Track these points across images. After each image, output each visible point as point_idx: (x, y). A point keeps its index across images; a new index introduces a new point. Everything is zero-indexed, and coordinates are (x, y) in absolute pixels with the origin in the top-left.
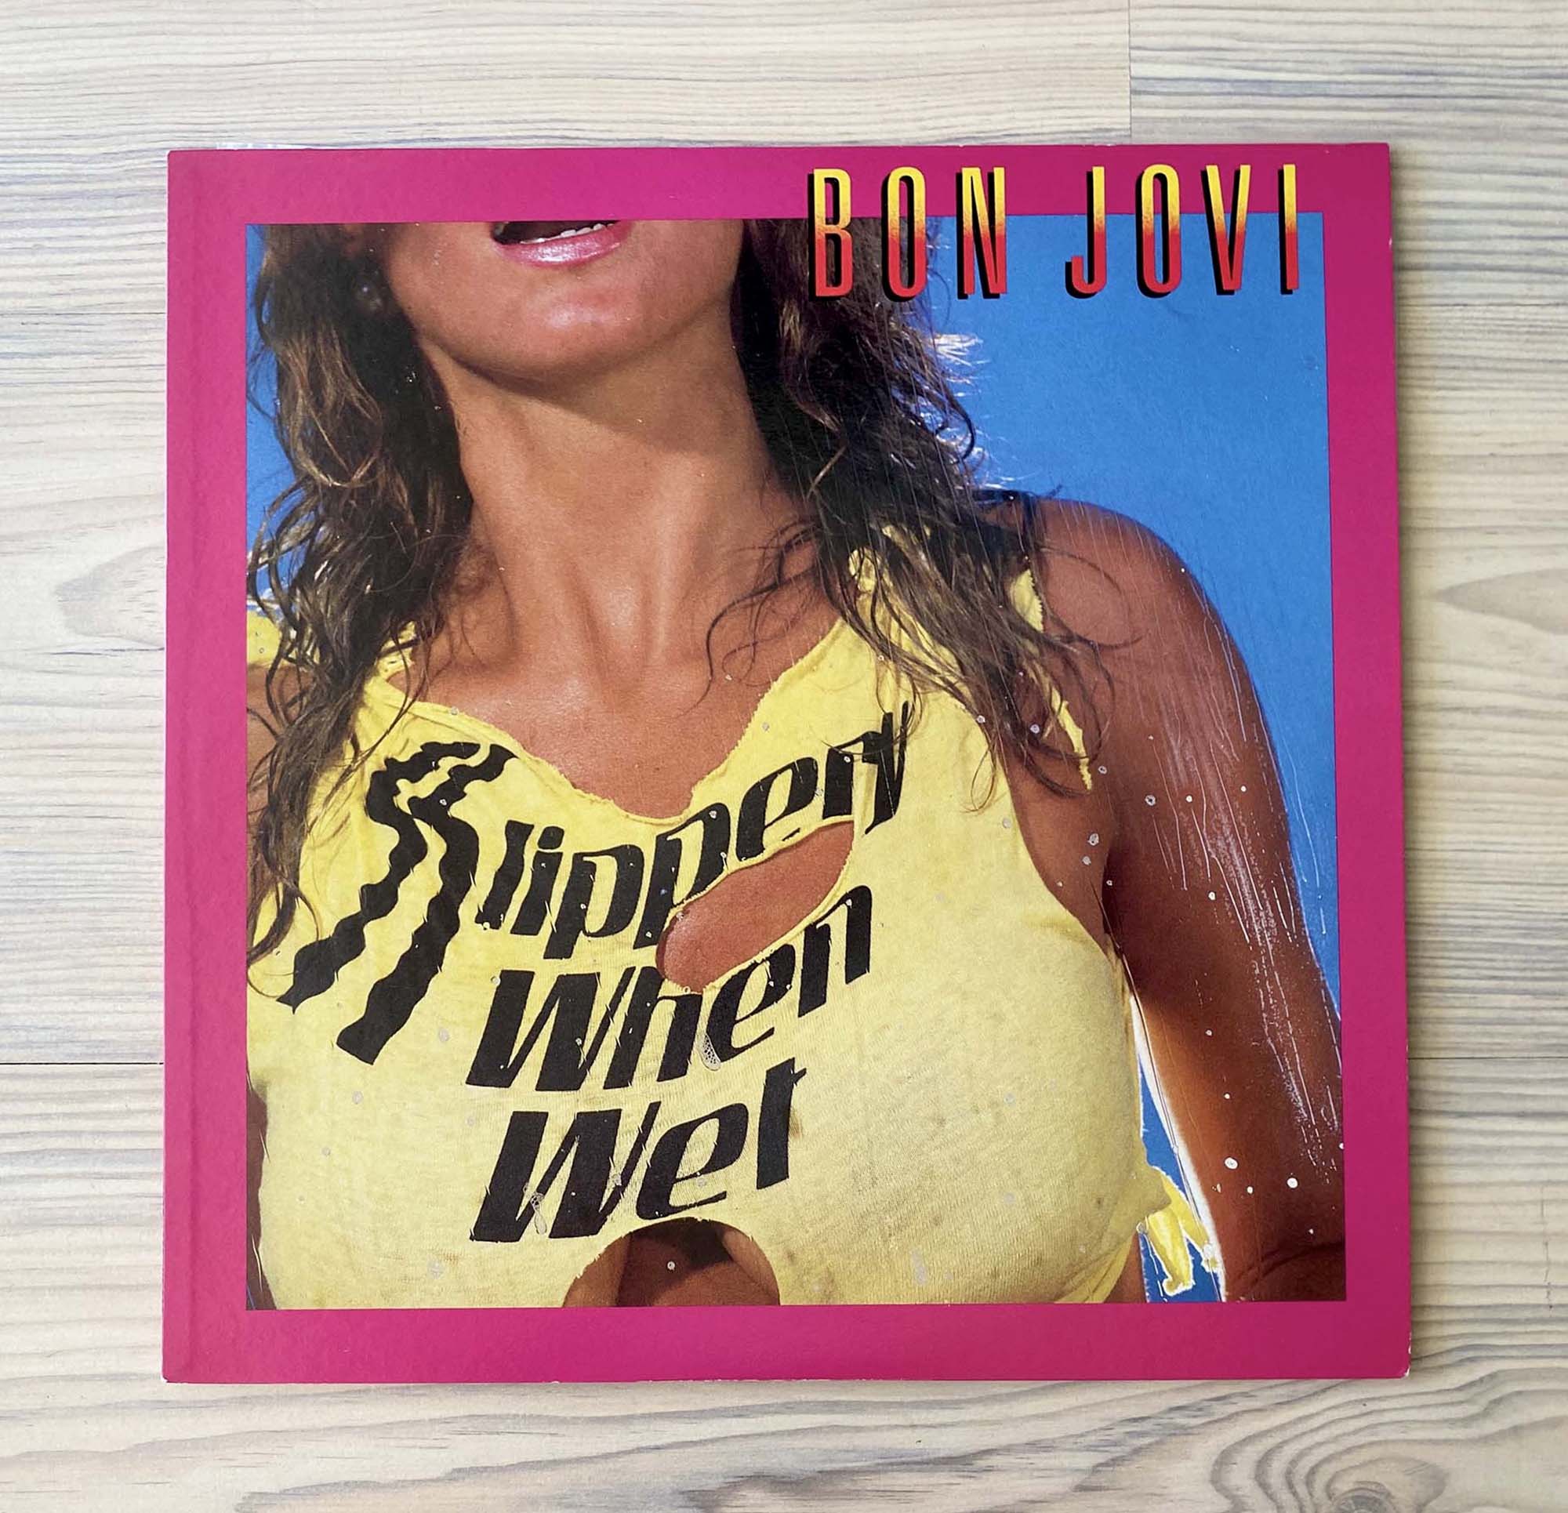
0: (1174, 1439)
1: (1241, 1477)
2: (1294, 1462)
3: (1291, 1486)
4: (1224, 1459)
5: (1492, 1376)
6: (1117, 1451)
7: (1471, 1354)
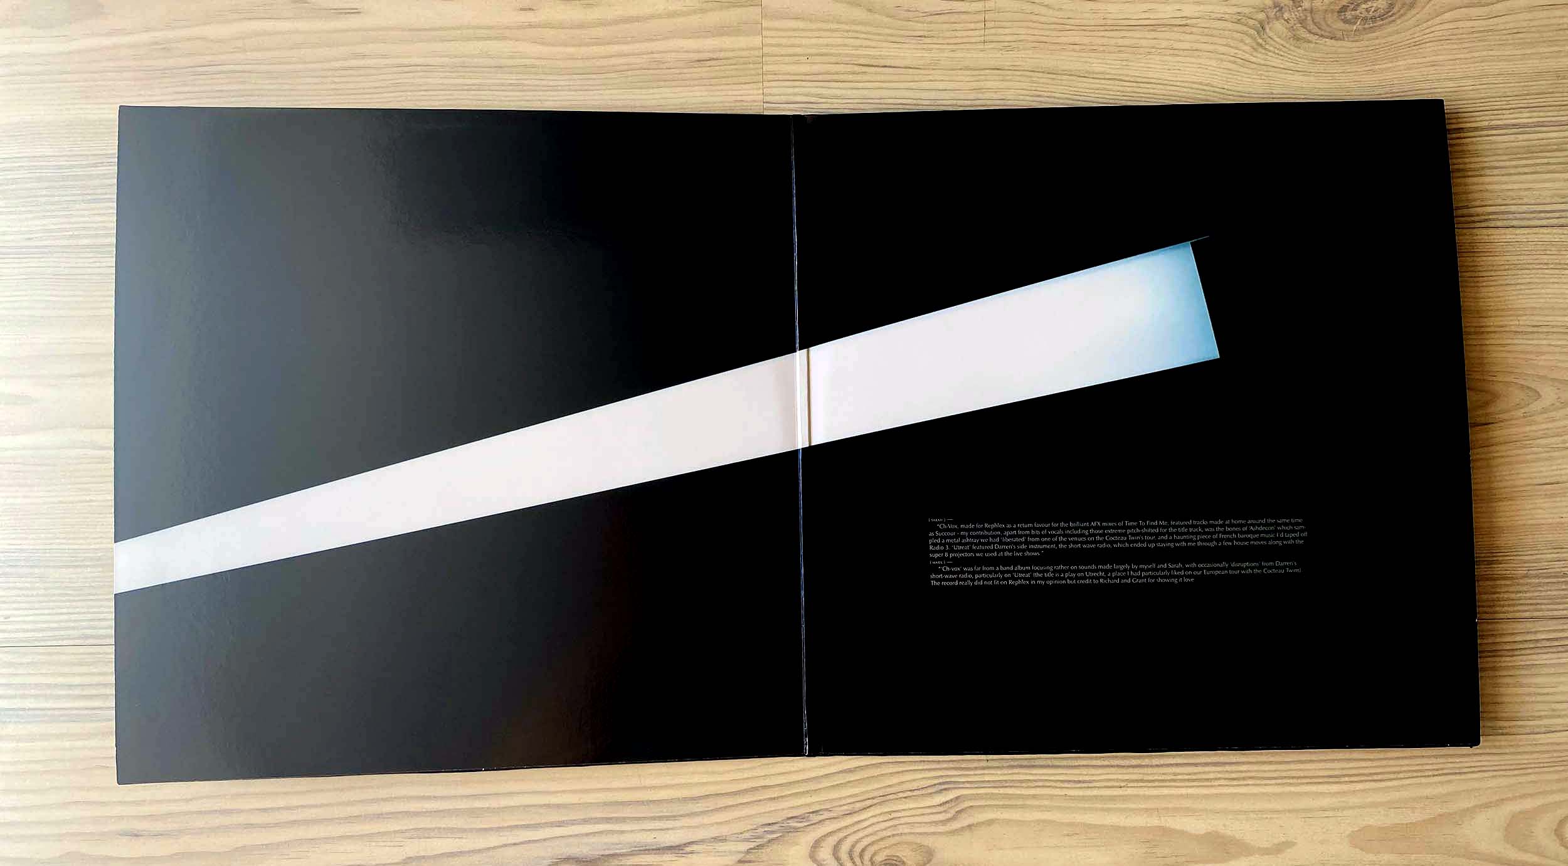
0: (790, 834)
1: (825, 853)
2: (853, 846)
3: (852, 859)
4: (817, 844)
5: (957, 798)
6: (759, 841)
7: (946, 786)
